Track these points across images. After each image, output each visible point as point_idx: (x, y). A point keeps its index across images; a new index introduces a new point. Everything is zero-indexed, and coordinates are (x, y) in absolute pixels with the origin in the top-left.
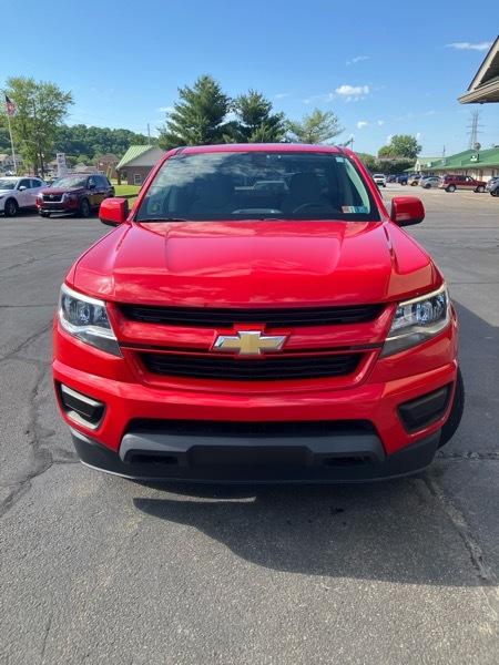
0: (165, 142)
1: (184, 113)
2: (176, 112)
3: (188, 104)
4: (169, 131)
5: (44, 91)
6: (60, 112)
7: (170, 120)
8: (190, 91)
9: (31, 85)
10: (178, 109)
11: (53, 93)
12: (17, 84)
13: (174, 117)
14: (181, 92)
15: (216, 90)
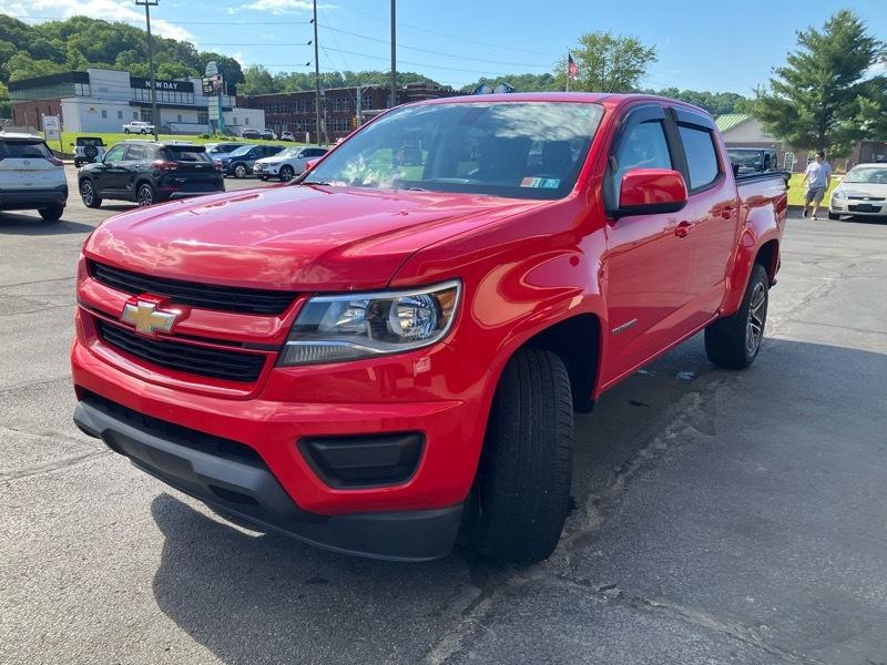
0: (762, 109)
1: (800, 65)
2: (789, 66)
3: (809, 53)
4: (770, 93)
5: (622, 47)
6: (636, 72)
7: (777, 78)
8: (815, 34)
9: (607, 40)
10: (792, 60)
11: (633, 49)
12: (592, 41)
13: (783, 74)
14: (801, 36)
15: (858, 30)
